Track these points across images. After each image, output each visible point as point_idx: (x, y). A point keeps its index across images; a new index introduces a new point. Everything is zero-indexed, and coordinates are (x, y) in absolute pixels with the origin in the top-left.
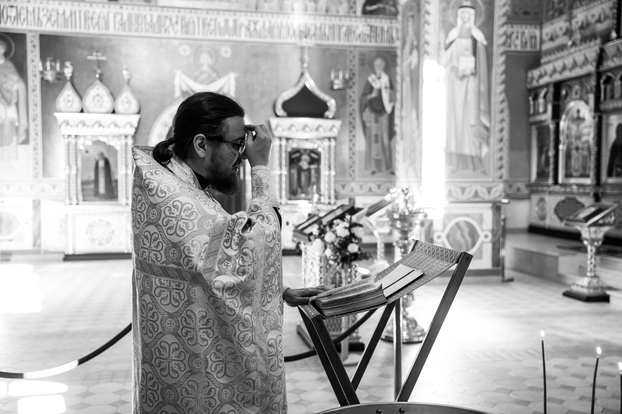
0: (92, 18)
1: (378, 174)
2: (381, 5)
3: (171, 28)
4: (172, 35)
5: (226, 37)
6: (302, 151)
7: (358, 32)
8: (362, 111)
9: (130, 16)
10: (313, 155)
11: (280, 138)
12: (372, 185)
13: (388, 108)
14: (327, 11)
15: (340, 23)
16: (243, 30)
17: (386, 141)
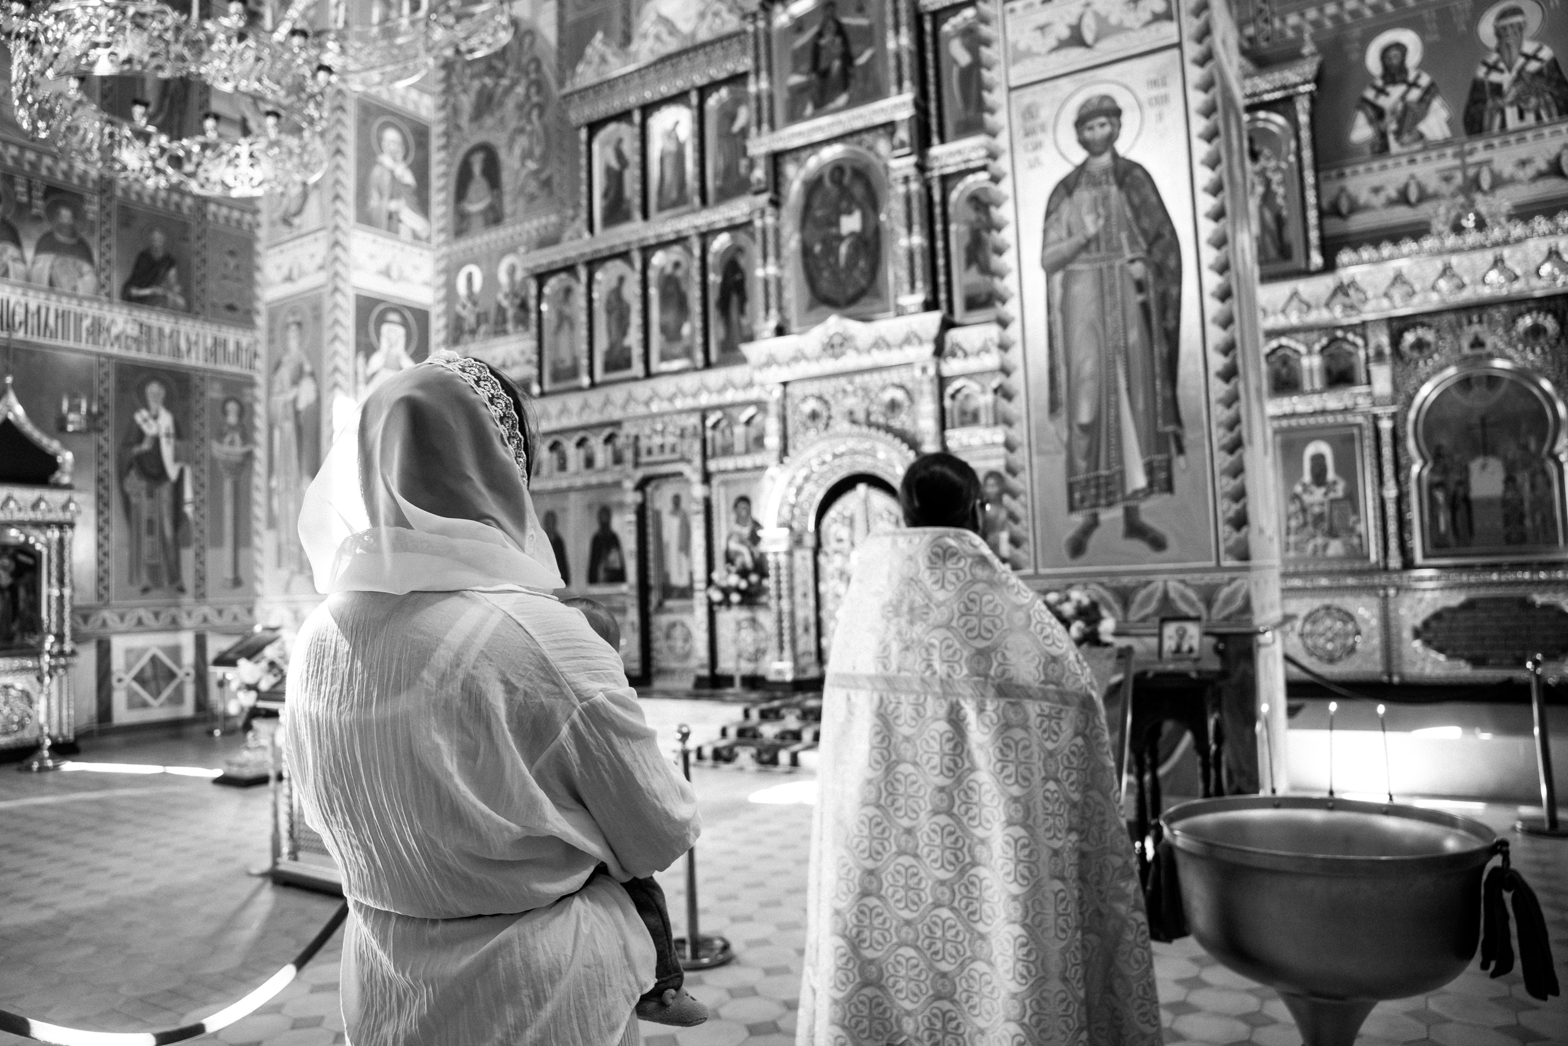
1: (154, 593)
2: (159, 290)
7: (115, 331)
8: (122, 475)
10: (23, 558)
12: (142, 613)
13: (172, 471)
15: (79, 310)
17: (168, 531)
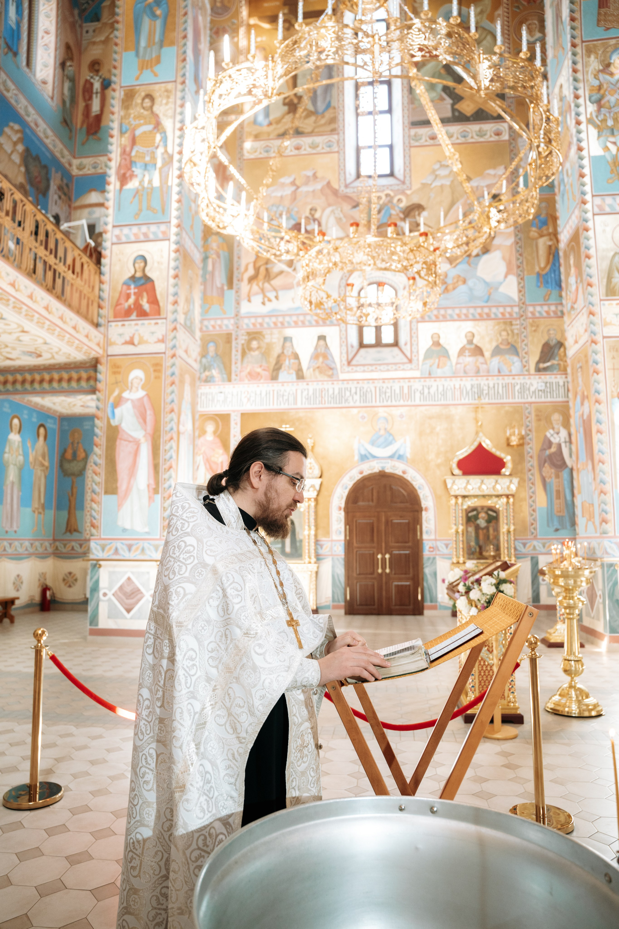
0: (283, 396)
2: (555, 362)
3: (350, 398)
4: (352, 404)
5: (402, 403)
6: (479, 509)
7: (532, 389)
8: (541, 466)
9: (315, 390)
10: (491, 513)
11: (456, 497)
13: (569, 462)
14: (499, 372)
15: (513, 381)
16: (418, 395)
